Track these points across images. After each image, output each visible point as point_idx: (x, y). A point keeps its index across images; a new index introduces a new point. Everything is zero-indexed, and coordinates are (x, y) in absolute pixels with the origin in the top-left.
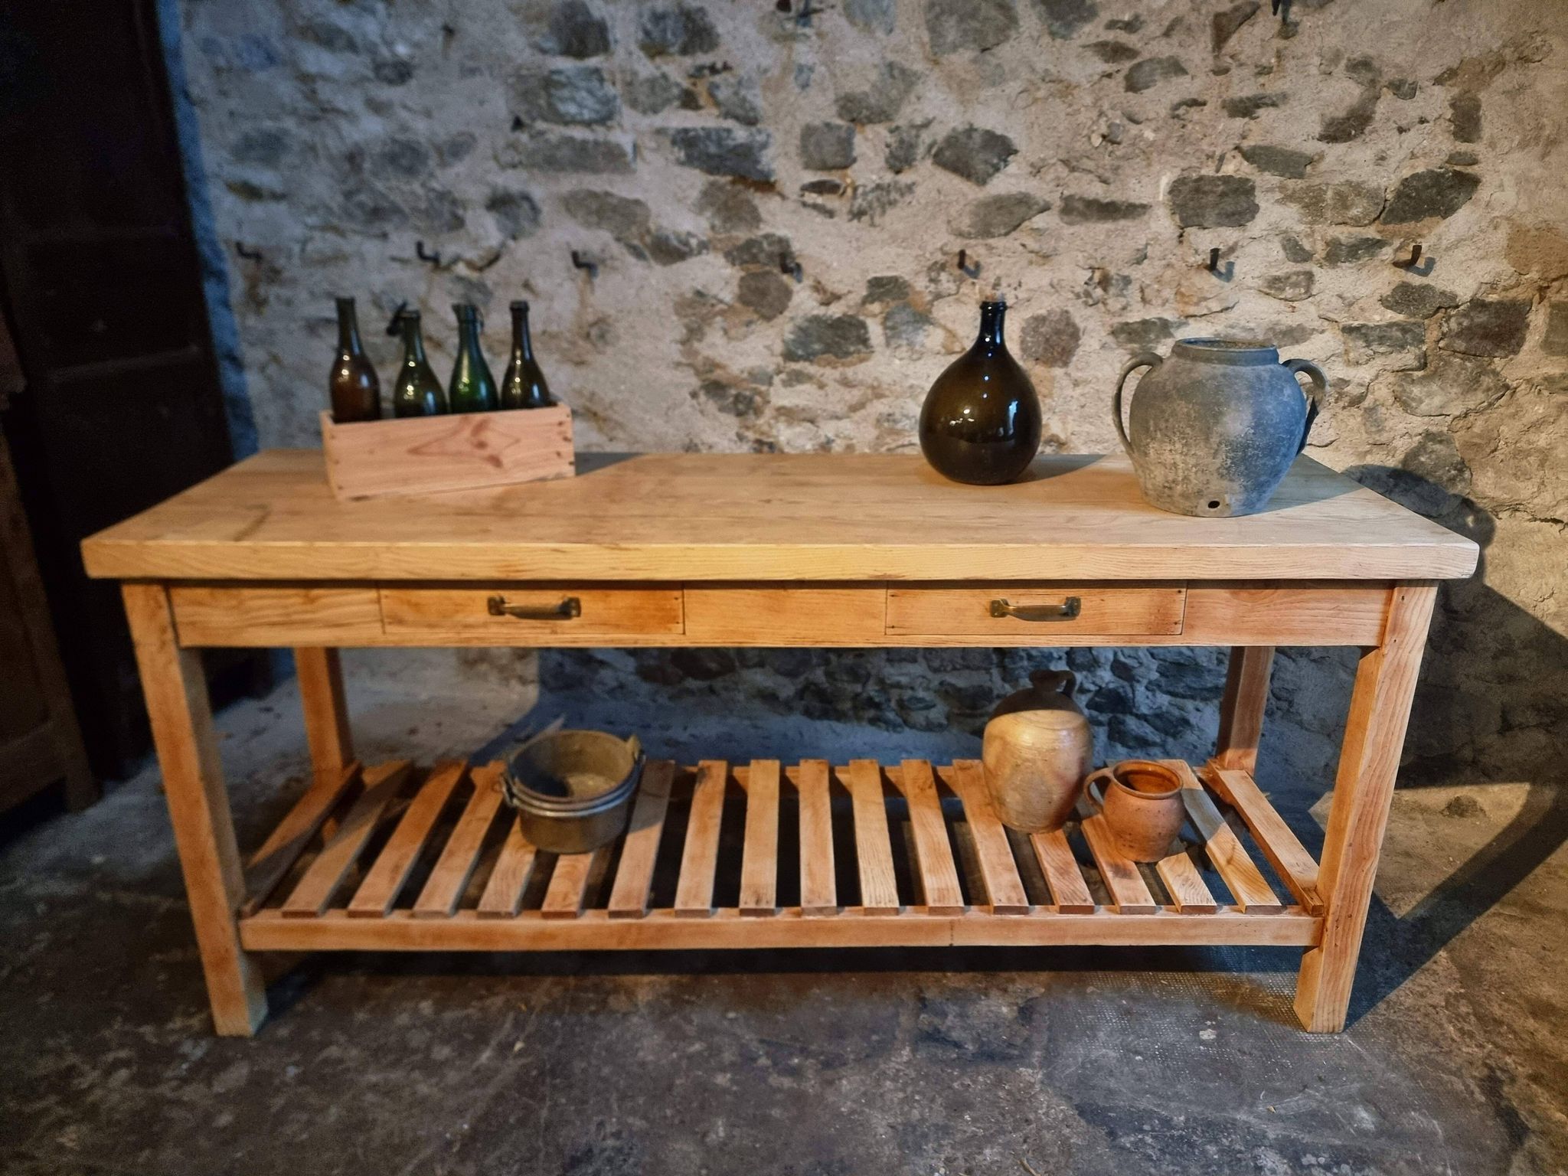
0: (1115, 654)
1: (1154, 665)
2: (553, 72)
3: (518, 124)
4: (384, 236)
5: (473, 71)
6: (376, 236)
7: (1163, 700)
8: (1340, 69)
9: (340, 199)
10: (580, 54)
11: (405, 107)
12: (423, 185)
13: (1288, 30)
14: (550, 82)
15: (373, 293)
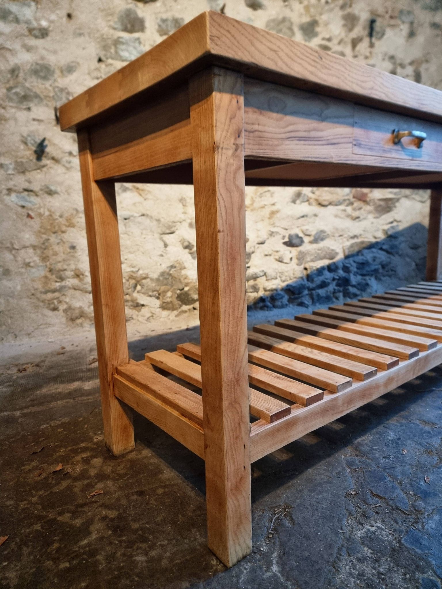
0: (343, 263)
1: (355, 265)
2: (119, 38)
3: (100, 60)
4: (29, 109)
5: (80, 35)
6: (25, 109)
7: (359, 278)
8: (387, 58)
9: (5, 91)
10: (131, 31)
11: (44, 48)
12: (51, 86)
13: (372, 45)
14: (117, 42)
15: (23, 136)
